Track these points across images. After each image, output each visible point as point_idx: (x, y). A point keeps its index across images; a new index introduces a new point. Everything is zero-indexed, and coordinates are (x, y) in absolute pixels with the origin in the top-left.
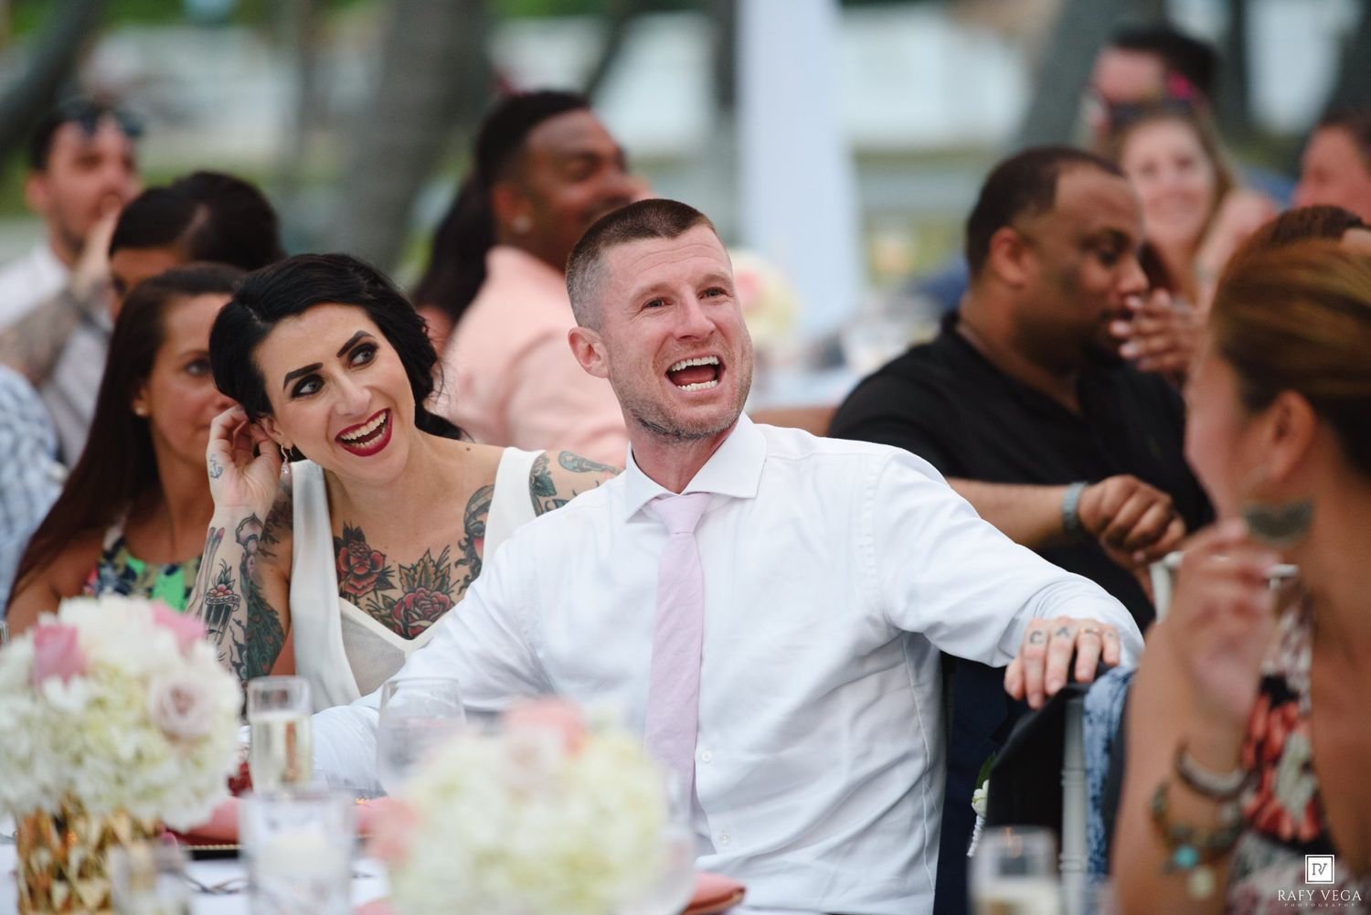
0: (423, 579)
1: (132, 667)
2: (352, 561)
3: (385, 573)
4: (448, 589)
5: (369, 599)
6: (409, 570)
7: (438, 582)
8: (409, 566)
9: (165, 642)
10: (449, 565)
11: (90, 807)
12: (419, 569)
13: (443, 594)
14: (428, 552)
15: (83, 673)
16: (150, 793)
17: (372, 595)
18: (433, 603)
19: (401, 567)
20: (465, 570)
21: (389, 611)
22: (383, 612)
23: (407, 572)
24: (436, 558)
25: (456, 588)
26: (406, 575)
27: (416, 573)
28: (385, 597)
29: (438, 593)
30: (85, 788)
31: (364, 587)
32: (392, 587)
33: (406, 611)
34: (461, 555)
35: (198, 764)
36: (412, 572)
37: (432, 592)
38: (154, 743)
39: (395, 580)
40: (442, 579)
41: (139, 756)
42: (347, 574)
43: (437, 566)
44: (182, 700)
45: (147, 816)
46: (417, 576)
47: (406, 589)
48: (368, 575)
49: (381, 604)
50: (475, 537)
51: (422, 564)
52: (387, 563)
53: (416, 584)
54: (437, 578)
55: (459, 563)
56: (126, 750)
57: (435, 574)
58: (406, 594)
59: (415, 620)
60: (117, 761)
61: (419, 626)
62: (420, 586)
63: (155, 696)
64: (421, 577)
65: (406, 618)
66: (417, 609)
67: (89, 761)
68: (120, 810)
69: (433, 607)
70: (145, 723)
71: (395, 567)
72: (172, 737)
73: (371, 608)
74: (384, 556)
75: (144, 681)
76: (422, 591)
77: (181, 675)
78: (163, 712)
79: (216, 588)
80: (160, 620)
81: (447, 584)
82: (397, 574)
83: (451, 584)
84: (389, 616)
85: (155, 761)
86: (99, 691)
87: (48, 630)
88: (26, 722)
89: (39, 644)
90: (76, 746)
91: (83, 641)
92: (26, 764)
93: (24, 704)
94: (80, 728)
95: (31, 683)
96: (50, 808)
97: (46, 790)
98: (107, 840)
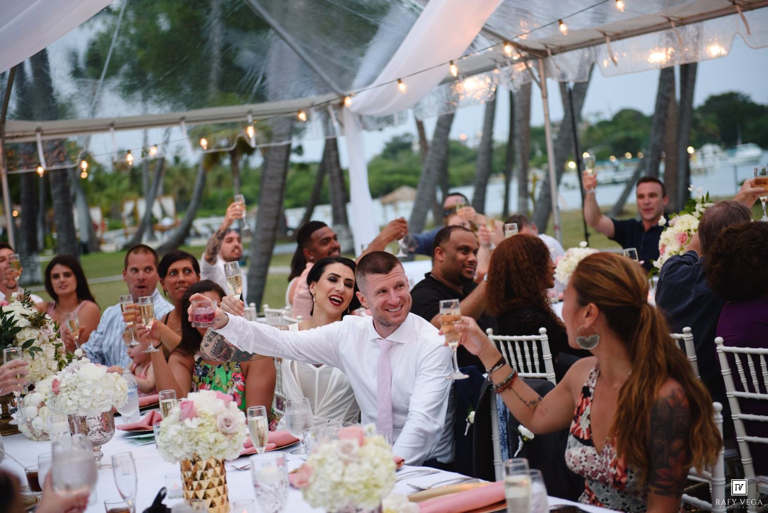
1: (212, 413)
9: (221, 403)
11: (202, 457)
15: (197, 416)
16: (221, 451)
30: (200, 452)
38: (221, 437)
41: (216, 441)
44: (227, 422)
56: (212, 440)
60: (209, 443)
63: (219, 422)
67: (200, 443)
68: (211, 457)
70: (217, 430)
72: (225, 434)
75: (215, 417)
77: (227, 414)
78: (222, 427)
80: (219, 396)
85: (221, 442)
86: (202, 421)
87: (184, 403)
88: (180, 433)
89: (182, 408)
90: (196, 439)
91: (195, 405)
92: (181, 446)
93: (179, 427)
94: (197, 433)
95: (180, 420)
96: (190, 458)
97: (188, 453)
98: (208, 467)
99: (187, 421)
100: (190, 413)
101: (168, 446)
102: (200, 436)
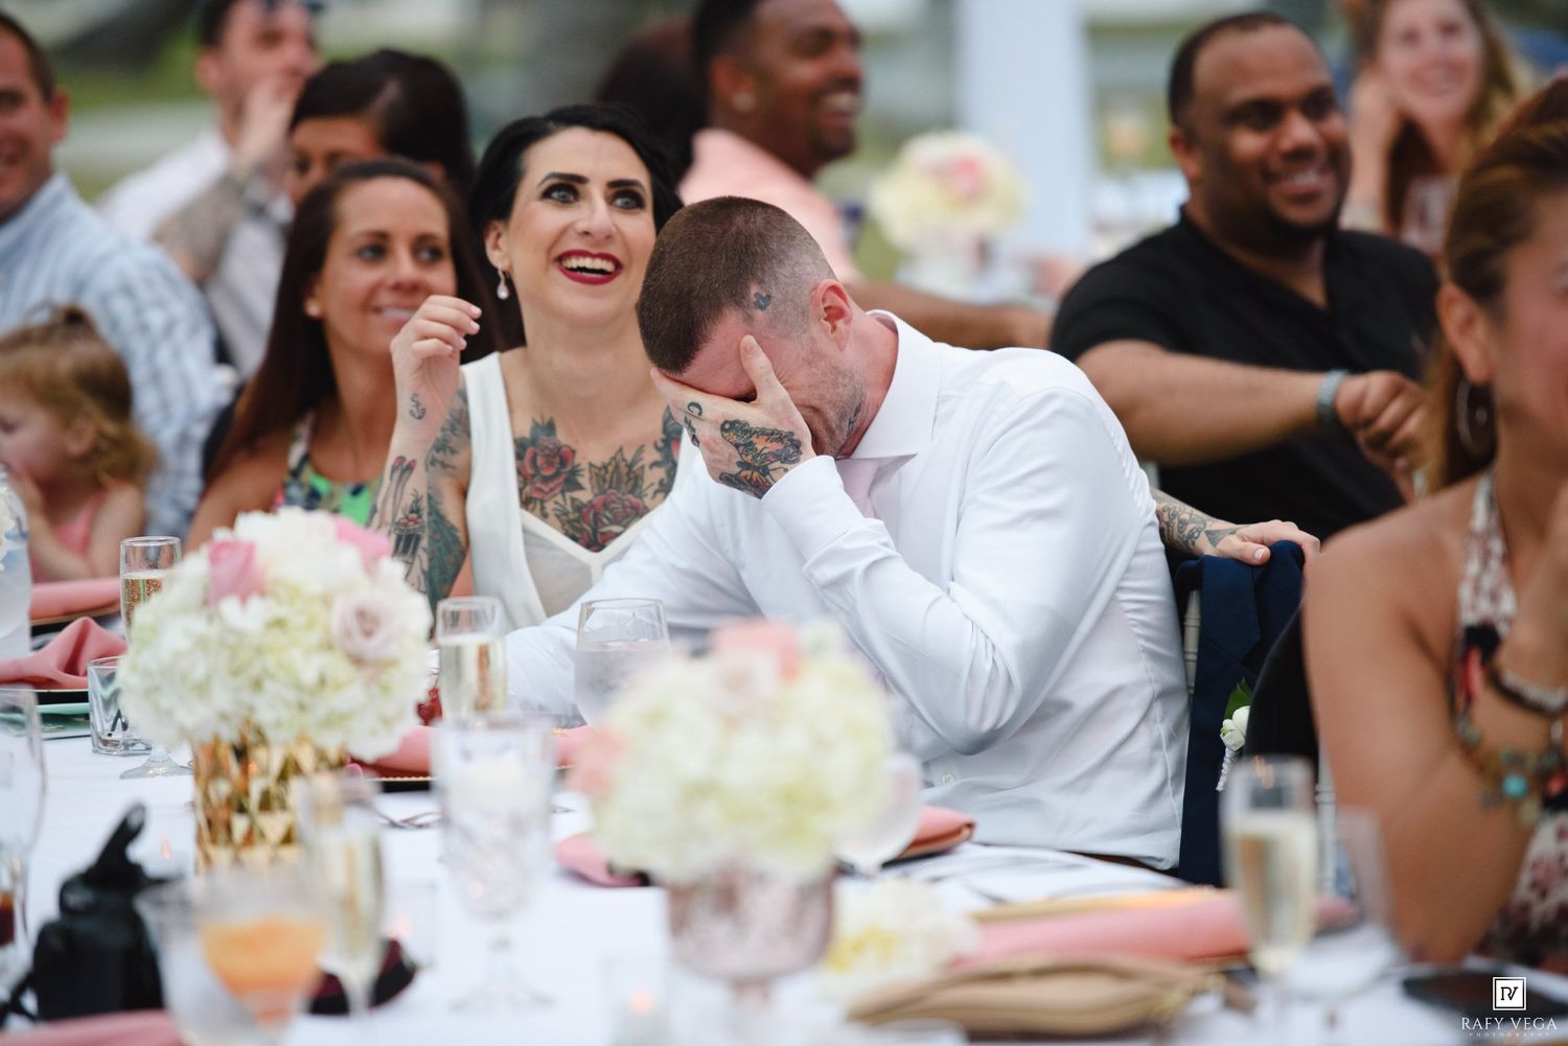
0: (615, 479)
1: (314, 587)
2: (540, 461)
3: (574, 472)
4: (641, 493)
5: (556, 503)
6: (600, 469)
7: (630, 486)
8: (599, 465)
9: (348, 558)
10: (642, 468)
11: (271, 734)
12: (610, 468)
13: (636, 497)
14: (621, 450)
15: (263, 593)
16: (334, 720)
17: (559, 498)
18: (624, 507)
19: (591, 465)
20: (660, 473)
21: (577, 515)
22: (571, 517)
23: (597, 471)
24: (629, 457)
25: (650, 492)
26: (597, 475)
27: (606, 472)
28: (573, 500)
29: (630, 497)
30: (265, 716)
31: (552, 490)
32: (579, 487)
33: (596, 514)
34: (657, 456)
35: (385, 689)
36: (603, 472)
37: (624, 494)
38: (338, 667)
39: (584, 480)
40: (634, 479)
41: (322, 682)
42: (533, 476)
43: (630, 466)
44: (367, 621)
45: (332, 744)
46: (608, 477)
47: (596, 491)
48: (557, 474)
49: (569, 508)
50: (673, 438)
51: (614, 463)
52: (578, 459)
53: (607, 486)
54: (630, 479)
55: (654, 464)
56: (309, 675)
57: (628, 474)
58: (596, 495)
59: (604, 525)
60: (298, 686)
61: (610, 532)
62: (610, 487)
63: (339, 616)
64: (612, 477)
65: (596, 522)
66: (607, 514)
67: (269, 685)
68: (302, 739)
69: (625, 511)
70: (328, 646)
71: (584, 465)
72: (358, 661)
73: (558, 513)
74: (574, 452)
75: (326, 601)
76: (612, 494)
77: (366, 594)
78: (348, 634)
79: (407, 518)
80: (342, 535)
81: (641, 487)
82: (586, 474)
83: (645, 486)
84: (577, 521)
85: (339, 686)
86: (279, 611)
87: (223, 545)
88: (202, 643)
89: (214, 560)
90: (255, 670)
91: (261, 557)
92: (202, 689)
93: (199, 625)
94: (260, 651)
95: (206, 602)
96: (229, 735)
97: (224, 717)
98: (290, 770)
99: (230, 607)
100: (245, 581)
101: (157, 689)
102: (270, 661)
